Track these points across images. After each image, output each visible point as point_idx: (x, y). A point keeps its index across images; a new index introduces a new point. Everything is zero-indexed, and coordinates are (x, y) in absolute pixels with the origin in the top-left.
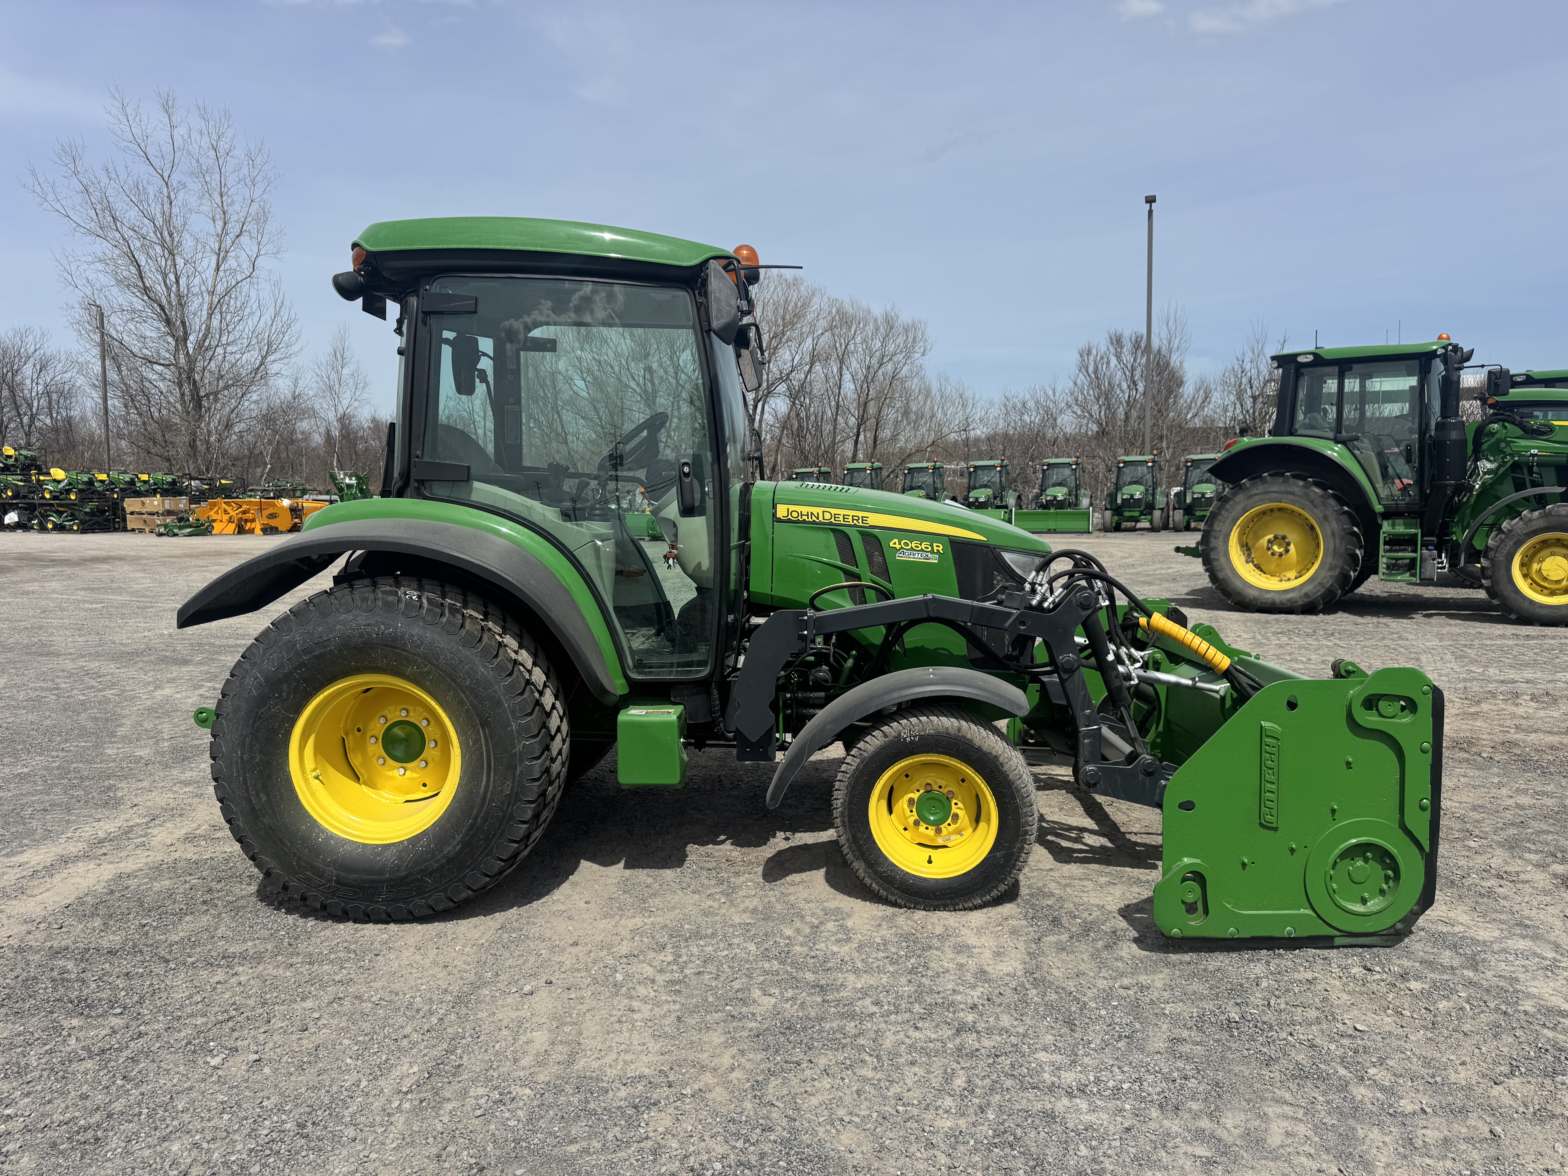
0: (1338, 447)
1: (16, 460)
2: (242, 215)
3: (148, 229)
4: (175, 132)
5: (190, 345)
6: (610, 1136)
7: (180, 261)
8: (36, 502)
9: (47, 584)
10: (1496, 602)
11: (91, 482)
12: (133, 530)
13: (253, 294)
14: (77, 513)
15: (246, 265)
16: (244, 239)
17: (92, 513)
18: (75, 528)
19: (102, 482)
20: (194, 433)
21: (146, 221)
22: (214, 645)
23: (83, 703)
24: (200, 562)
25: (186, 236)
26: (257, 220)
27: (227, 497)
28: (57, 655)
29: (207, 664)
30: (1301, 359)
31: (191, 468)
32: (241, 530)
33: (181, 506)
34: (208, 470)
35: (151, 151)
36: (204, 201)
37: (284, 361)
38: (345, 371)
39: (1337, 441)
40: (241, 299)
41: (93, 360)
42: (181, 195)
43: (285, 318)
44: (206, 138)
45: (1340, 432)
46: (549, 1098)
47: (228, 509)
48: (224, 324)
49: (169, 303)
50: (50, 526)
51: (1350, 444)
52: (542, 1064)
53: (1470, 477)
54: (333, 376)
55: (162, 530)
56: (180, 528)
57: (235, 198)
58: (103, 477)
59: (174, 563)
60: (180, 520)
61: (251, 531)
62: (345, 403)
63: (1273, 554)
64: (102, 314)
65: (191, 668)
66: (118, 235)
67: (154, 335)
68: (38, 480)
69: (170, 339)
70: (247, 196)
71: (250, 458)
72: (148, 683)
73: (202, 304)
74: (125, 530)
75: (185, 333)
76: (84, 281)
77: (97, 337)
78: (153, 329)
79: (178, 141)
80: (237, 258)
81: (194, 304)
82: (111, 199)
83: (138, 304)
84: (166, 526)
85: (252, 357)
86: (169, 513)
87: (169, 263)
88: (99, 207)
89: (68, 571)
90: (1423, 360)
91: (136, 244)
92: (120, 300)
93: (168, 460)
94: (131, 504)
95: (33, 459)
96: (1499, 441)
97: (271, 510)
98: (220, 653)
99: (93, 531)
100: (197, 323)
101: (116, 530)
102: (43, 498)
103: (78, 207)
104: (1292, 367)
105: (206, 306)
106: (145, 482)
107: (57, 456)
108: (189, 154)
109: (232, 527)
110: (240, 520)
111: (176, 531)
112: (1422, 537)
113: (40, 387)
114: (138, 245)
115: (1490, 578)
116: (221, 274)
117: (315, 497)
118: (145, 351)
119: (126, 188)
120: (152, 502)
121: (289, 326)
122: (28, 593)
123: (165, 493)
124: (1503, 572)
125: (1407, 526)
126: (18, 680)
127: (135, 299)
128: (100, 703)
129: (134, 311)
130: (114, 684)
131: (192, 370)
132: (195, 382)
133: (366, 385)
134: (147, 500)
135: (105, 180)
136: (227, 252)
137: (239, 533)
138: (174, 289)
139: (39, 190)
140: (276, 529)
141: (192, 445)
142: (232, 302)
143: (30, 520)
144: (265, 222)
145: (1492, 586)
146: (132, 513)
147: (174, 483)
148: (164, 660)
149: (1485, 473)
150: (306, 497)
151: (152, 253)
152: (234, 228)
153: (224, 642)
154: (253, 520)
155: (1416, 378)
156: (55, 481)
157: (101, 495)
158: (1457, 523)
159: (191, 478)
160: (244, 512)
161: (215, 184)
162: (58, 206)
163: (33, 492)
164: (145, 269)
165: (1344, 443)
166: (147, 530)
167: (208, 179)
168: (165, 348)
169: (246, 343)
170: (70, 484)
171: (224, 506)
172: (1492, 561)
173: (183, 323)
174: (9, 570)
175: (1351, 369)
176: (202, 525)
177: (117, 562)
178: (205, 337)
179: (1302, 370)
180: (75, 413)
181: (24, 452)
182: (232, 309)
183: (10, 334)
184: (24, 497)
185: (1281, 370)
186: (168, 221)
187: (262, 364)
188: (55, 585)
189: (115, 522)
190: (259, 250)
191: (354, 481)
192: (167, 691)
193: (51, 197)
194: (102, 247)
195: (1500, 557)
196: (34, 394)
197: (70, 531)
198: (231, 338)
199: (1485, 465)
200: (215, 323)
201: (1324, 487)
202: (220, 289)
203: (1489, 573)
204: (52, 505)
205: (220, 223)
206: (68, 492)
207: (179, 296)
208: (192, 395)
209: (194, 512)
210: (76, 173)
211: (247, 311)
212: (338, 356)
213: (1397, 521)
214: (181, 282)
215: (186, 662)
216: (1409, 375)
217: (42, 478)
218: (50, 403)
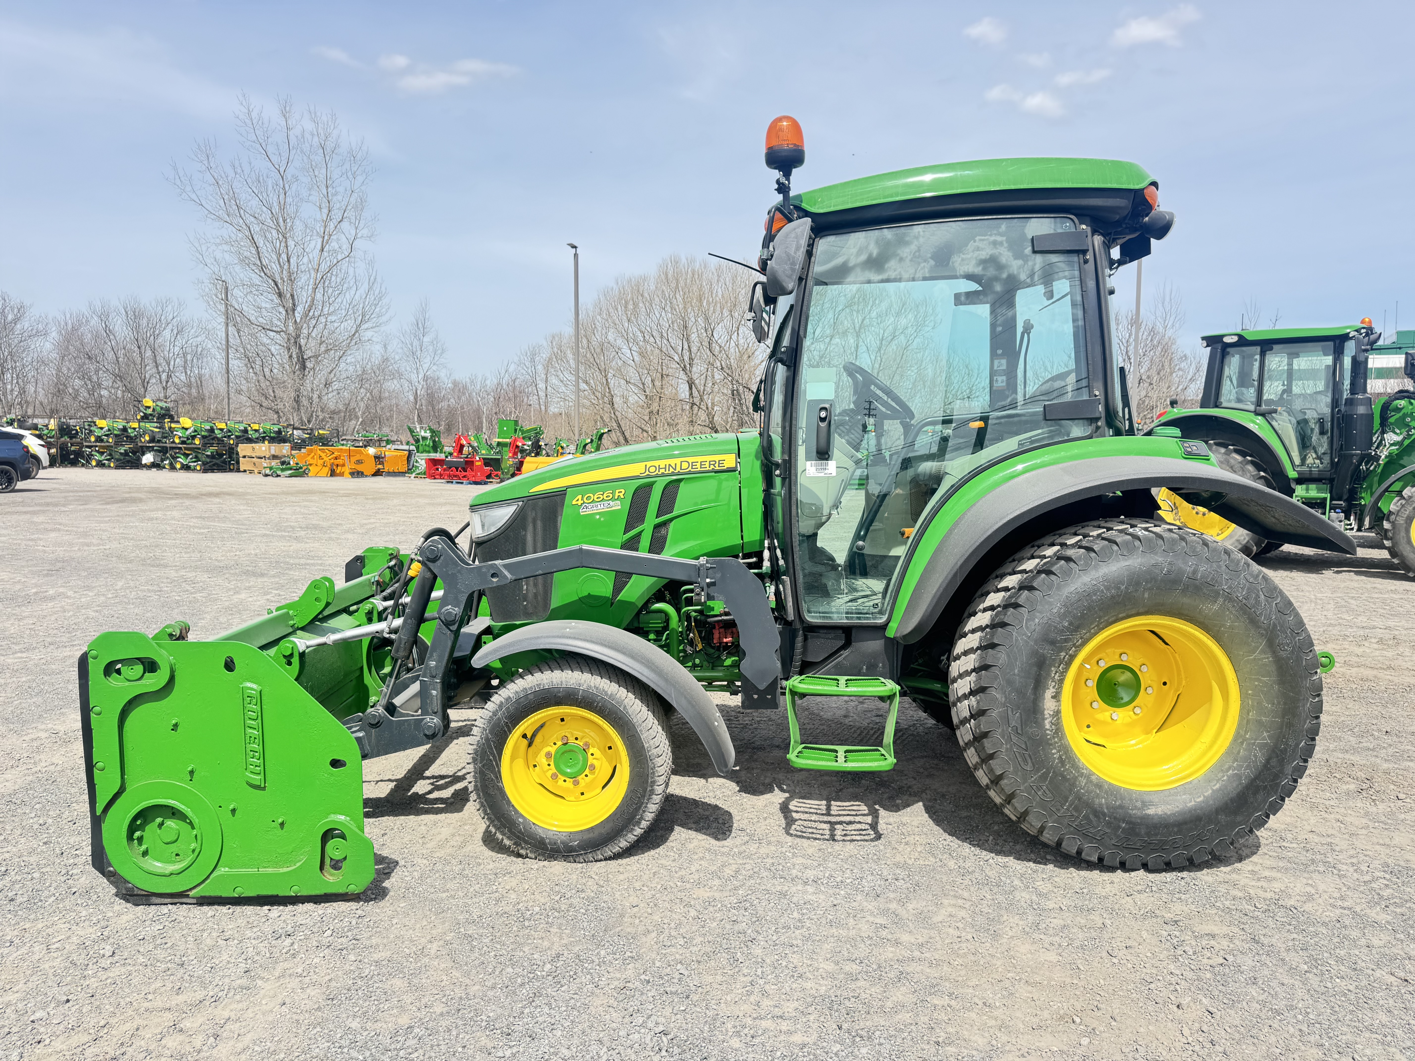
0: (1260, 419)
1: (154, 410)
2: (344, 203)
3: (266, 216)
4: (291, 133)
5: (297, 314)
6: (472, 890)
7: (291, 243)
8: (168, 445)
9: (169, 513)
10: (1396, 561)
11: (212, 430)
12: (245, 471)
13: (351, 271)
14: (200, 456)
15: (346, 246)
16: (345, 225)
17: (212, 456)
18: (198, 468)
19: (222, 430)
20: (298, 390)
21: (264, 209)
22: (288, 563)
23: (177, 602)
24: (293, 499)
25: (297, 222)
26: (356, 207)
27: (324, 445)
28: (166, 566)
29: (279, 576)
30: (1226, 340)
31: (295, 420)
32: (333, 474)
33: (284, 452)
34: (309, 422)
35: (270, 150)
36: (313, 192)
37: (377, 329)
38: (426, 339)
39: (1257, 413)
40: (341, 276)
41: (219, 327)
42: (294, 187)
43: (377, 292)
44: (316, 139)
45: (1260, 406)
46: (439, 866)
47: (323, 455)
48: (326, 297)
49: (282, 278)
50: (178, 466)
51: (1268, 417)
52: (440, 847)
53: (1377, 448)
54: (416, 343)
55: (268, 472)
56: (283, 470)
57: (338, 189)
58: (223, 426)
59: (272, 499)
60: (283, 463)
61: (341, 475)
62: (426, 366)
63: (1197, 513)
64: (227, 288)
65: (266, 579)
66: (241, 221)
67: (268, 306)
68: (170, 428)
69: (281, 309)
70: (349, 188)
71: (345, 412)
72: (229, 590)
73: (309, 279)
74: (238, 470)
75: (294, 305)
76: (213, 260)
77: (222, 308)
78: (268, 301)
79: (293, 141)
80: (338, 240)
81: (303, 280)
82: (236, 191)
83: (257, 280)
84: (271, 468)
85: (350, 325)
86: (275, 457)
87: (283, 244)
88: (226, 197)
89: (187, 502)
90: (1337, 342)
91: (256, 228)
92: (242, 275)
93: (277, 413)
94: (243, 449)
95: (168, 409)
96: (1405, 415)
97: (358, 457)
98: (290, 569)
99: (212, 471)
100: (303, 297)
101: (231, 471)
102: (173, 442)
103: (210, 197)
104: (1219, 346)
105: (312, 281)
106: (256, 431)
107: (188, 407)
108: (302, 151)
109: (326, 470)
110: (332, 465)
111: (279, 472)
112: (1331, 501)
113: (177, 349)
114: (258, 229)
115: (1391, 539)
116: (325, 254)
117: (396, 447)
118: (260, 319)
119: (249, 181)
120: (260, 447)
121: (380, 299)
122: (152, 519)
123: (272, 440)
124: (1403, 534)
125: (1319, 490)
126: (132, 584)
127: (253, 275)
128: (190, 602)
129: (253, 285)
130: (204, 589)
131: (298, 336)
132: (300, 347)
133: (443, 351)
134: (256, 446)
135: (232, 174)
136: (330, 235)
137: (331, 475)
138: (286, 267)
139: (178, 182)
140: (362, 473)
141: (297, 400)
142: (333, 278)
143: (162, 460)
144: (362, 210)
145: (1393, 547)
146: (244, 457)
147: (279, 432)
148: (247, 573)
149: (1392, 445)
150: (389, 446)
151: (269, 235)
152: (337, 215)
153: (297, 561)
154: (343, 465)
155: (1331, 358)
156: (183, 428)
157: (220, 441)
158: (1366, 490)
159: (294, 428)
160: (336, 458)
161: (322, 177)
162: (194, 197)
163: (165, 437)
164: (263, 250)
165: (1263, 415)
166: (256, 471)
167: (317, 173)
168: (277, 317)
169: (344, 313)
170: (195, 431)
171: (319, 452)
172: (1393, 524)
173: (292, 296)
174: (141, 500)
175: (1271, 349)
176: (301, 468)
177: (228, 497)
178: (310, 307)
179: (1228, 350)
180: (206, 372)
181: (160, 404)
182: (333, 284)
183: (154, 304)
184: (159, 441)
185: (1209, 349)
186: (282, 208)
187: (356, 331)
188: (175, 514)
189: (230, 464)
190: (356, 234)
191: (428, 434)
192: (243, 596)
193: (188, 188)
194: (227, 231)
195: (1401, 521)
196: (171, 355)
197: (194, 470)
198: (332, 309)
199: (1391, 437)
200: (319, 296)
201: (1244, 454)
202: (324, 267)
203: (1390, 534)
204: (180, 448)
205: (325, 211)
206: (194, 437)
207: (290, 274)
208: (298, 357)
209: (294, 457)
210: (209, 168)
211: (345, 286)
212: (420, 325)
213: (1311, 486)
214: (291, 260)
215: (262, 575)
216: (1325, 355)
217: (173, 425)
218: (186, 362)
